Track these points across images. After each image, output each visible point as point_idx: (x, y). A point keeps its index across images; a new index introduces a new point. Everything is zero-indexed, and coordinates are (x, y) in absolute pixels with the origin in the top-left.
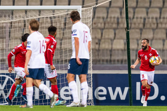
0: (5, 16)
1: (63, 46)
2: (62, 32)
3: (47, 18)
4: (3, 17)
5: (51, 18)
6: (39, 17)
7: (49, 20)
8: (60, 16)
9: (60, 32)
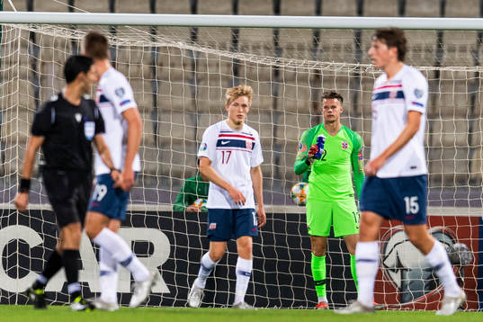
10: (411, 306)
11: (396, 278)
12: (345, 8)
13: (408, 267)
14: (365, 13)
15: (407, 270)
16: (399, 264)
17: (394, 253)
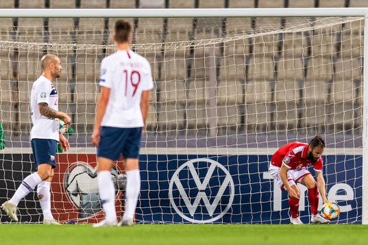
0: (208, 31)
1: (333, 93)
2: (331, 63)
3: (299, 33)
4: (204, 33)
5: (306, 34)
6: (281, 31)
7: (303, 38)
8: (327, 30)
9: (327, 63)
10: (86, 221)
11: (77, 200)
12: (36, 3)
13: (85, 192)
14: (51, 6)
15: (84, 194)
16: (78, 190)
17: (74, 182)
